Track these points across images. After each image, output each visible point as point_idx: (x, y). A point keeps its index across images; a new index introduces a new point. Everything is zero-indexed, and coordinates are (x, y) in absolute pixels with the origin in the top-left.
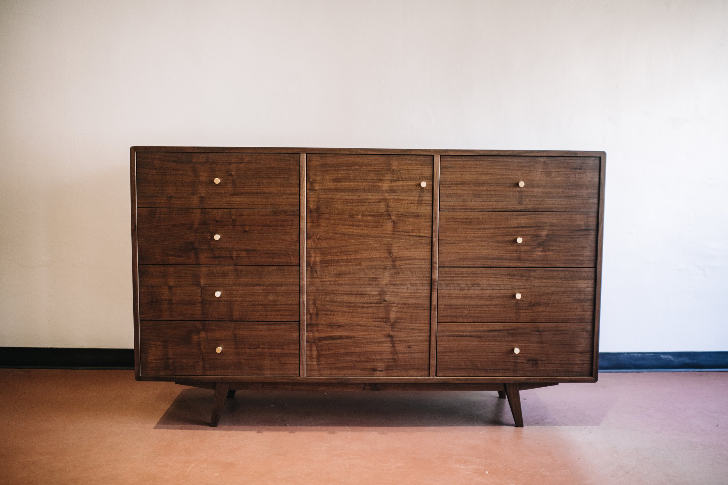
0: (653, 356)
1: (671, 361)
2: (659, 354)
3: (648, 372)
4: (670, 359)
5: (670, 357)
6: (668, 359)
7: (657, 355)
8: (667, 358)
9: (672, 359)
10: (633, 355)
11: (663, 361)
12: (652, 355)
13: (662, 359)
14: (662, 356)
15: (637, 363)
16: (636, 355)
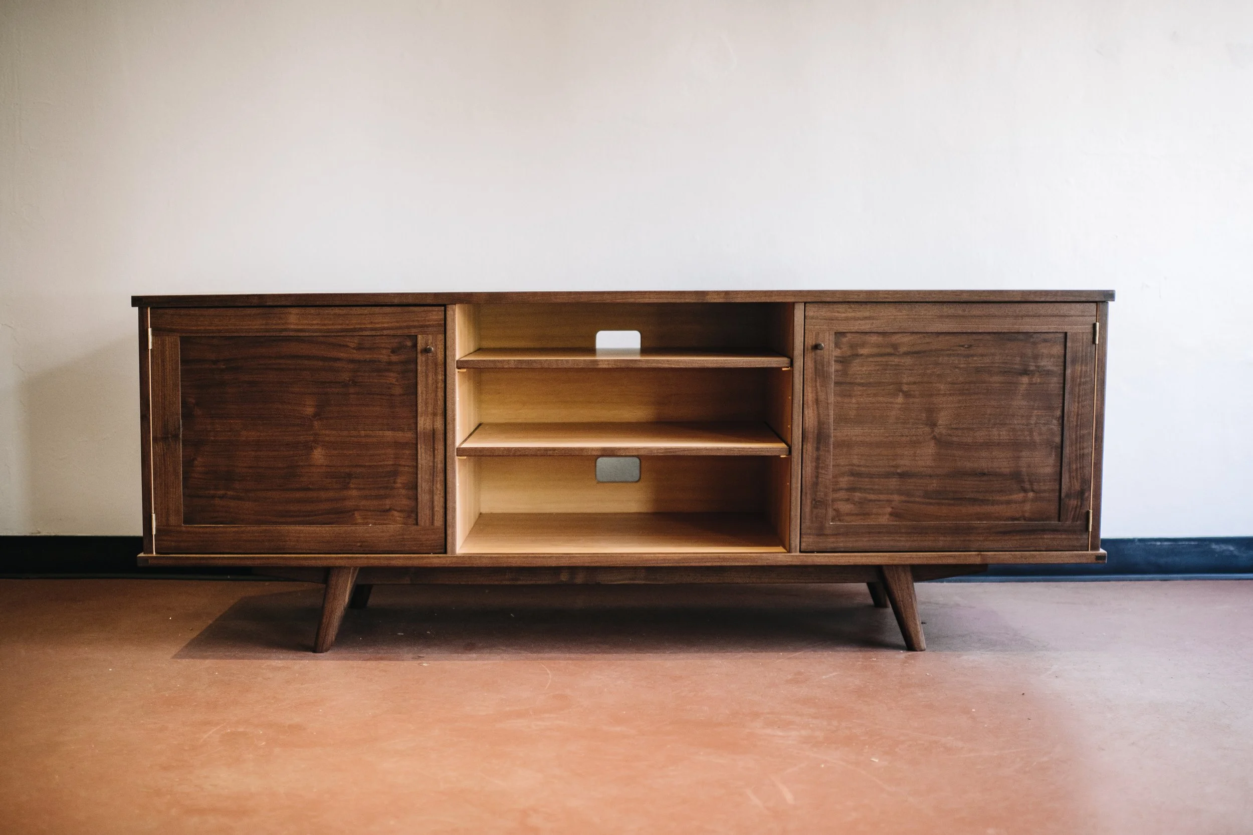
0: (1196, 546)
1: (1235, 556)
2: (1208, 543)
3: (1186, 579)
4: (1231, 551)
5: (1231, 548)
6: (1227, 553)
7: (1203, 543)
8: (1224, 551)
9: (1236, 553)
10: (1153, 543)
11: (1216, 556)
12: (1193, 543)
13: (1213, 552)
14: (1214, 546)
15: (1162, 561)
16: (1159, 543)
